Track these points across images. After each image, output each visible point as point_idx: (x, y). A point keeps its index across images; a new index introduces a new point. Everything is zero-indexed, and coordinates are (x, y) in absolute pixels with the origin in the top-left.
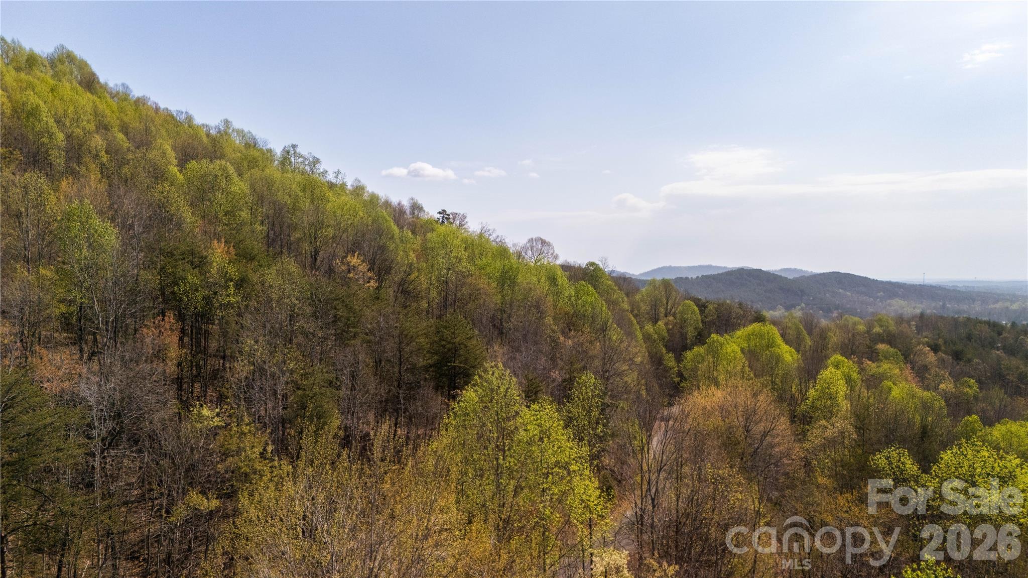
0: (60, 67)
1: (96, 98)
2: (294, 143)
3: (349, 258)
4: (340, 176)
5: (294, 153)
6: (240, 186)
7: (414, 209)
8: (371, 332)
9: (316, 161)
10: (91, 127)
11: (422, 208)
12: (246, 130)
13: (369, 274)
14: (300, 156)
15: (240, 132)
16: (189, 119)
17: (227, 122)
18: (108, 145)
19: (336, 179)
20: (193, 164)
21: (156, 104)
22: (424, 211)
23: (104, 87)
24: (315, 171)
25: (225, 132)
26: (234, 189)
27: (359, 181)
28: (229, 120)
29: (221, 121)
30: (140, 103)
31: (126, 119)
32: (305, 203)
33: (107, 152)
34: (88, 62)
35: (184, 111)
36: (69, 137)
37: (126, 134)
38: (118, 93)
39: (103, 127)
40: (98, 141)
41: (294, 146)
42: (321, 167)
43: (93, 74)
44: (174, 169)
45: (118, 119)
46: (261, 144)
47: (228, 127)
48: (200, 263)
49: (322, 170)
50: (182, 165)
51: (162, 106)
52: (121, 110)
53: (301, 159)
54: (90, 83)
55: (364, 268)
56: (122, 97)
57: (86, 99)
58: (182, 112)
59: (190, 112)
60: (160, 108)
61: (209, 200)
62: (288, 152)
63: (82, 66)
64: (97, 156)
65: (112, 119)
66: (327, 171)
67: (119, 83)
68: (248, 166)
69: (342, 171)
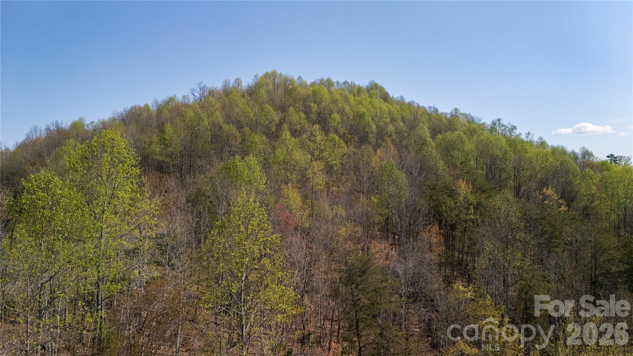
0: (372, 92)
1: (389, 105)
2: (499, 118)
3: (544, 190)
4: (530, 136)
5: (499, 124)
6: (469, 146)
7: (585, 155)
8: (571, 243)
9: (514, 128)
10: (388, 120)
11: (592, 154)
12: (468, 113)
13: (560, 201)
14: (503, 125)
15: (465, 115)
16: (436, 110)
17: (456, 109)
18: (396, 129)
19: (527, 138)
20: (439, 136)
21: (418, 104)
22: (594, 156)
23: (392, 99)
24: (513, 134)
25: (455, 115)
26: (466, 148)
27: (542, 139)
28: (458, 108)
29: (453, 110)
30: (410, 104)
31: (404, 114)
32: (511, 155)
33: (395, 133)
34: (384, 87)
35: (432, 106)
36: (377, 126)
37: (404, 122)
38: (399, 101)
39: (393, 120)
40: (391, 128)
41: (499, 120)
42: (517, 132)
43: (387, 93)
44: (429, 139)
45: (400, 114)
46: (476, 120)
47: (457, 112)
48: (452, 194)
49: (517, 133)
50: (433, 137)
51: (421, 105)
52: (402, 110)
53: (503, 128)
54: (386, 97)
55: (555, 197)
56: (401, 103)
57: (385, 106)
58: (432, 107)
59: (436, 107)
60: (420, 106)
61: (451, 156)
62: (495, 123)
63: (382, 89)
64: (390, 136)
65: (398, 116)
66: (521, 134)
67: (399, 96)
68: (470, 134)
69: (531, 133)
